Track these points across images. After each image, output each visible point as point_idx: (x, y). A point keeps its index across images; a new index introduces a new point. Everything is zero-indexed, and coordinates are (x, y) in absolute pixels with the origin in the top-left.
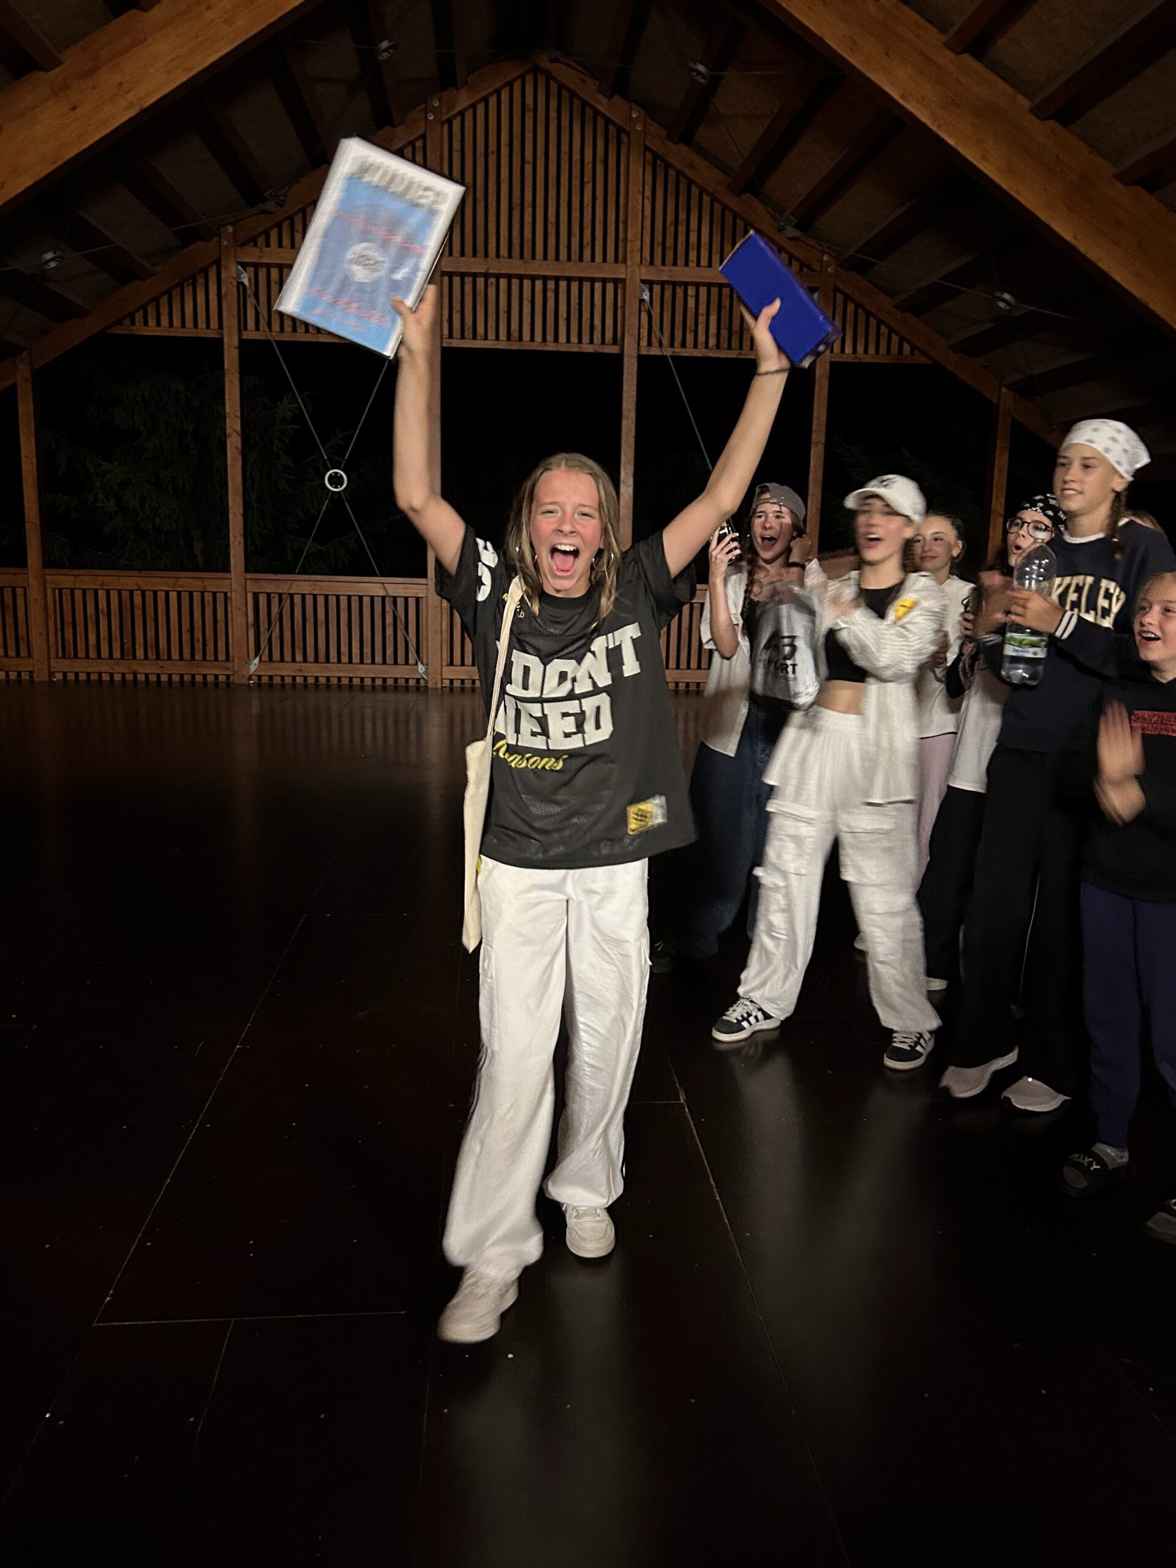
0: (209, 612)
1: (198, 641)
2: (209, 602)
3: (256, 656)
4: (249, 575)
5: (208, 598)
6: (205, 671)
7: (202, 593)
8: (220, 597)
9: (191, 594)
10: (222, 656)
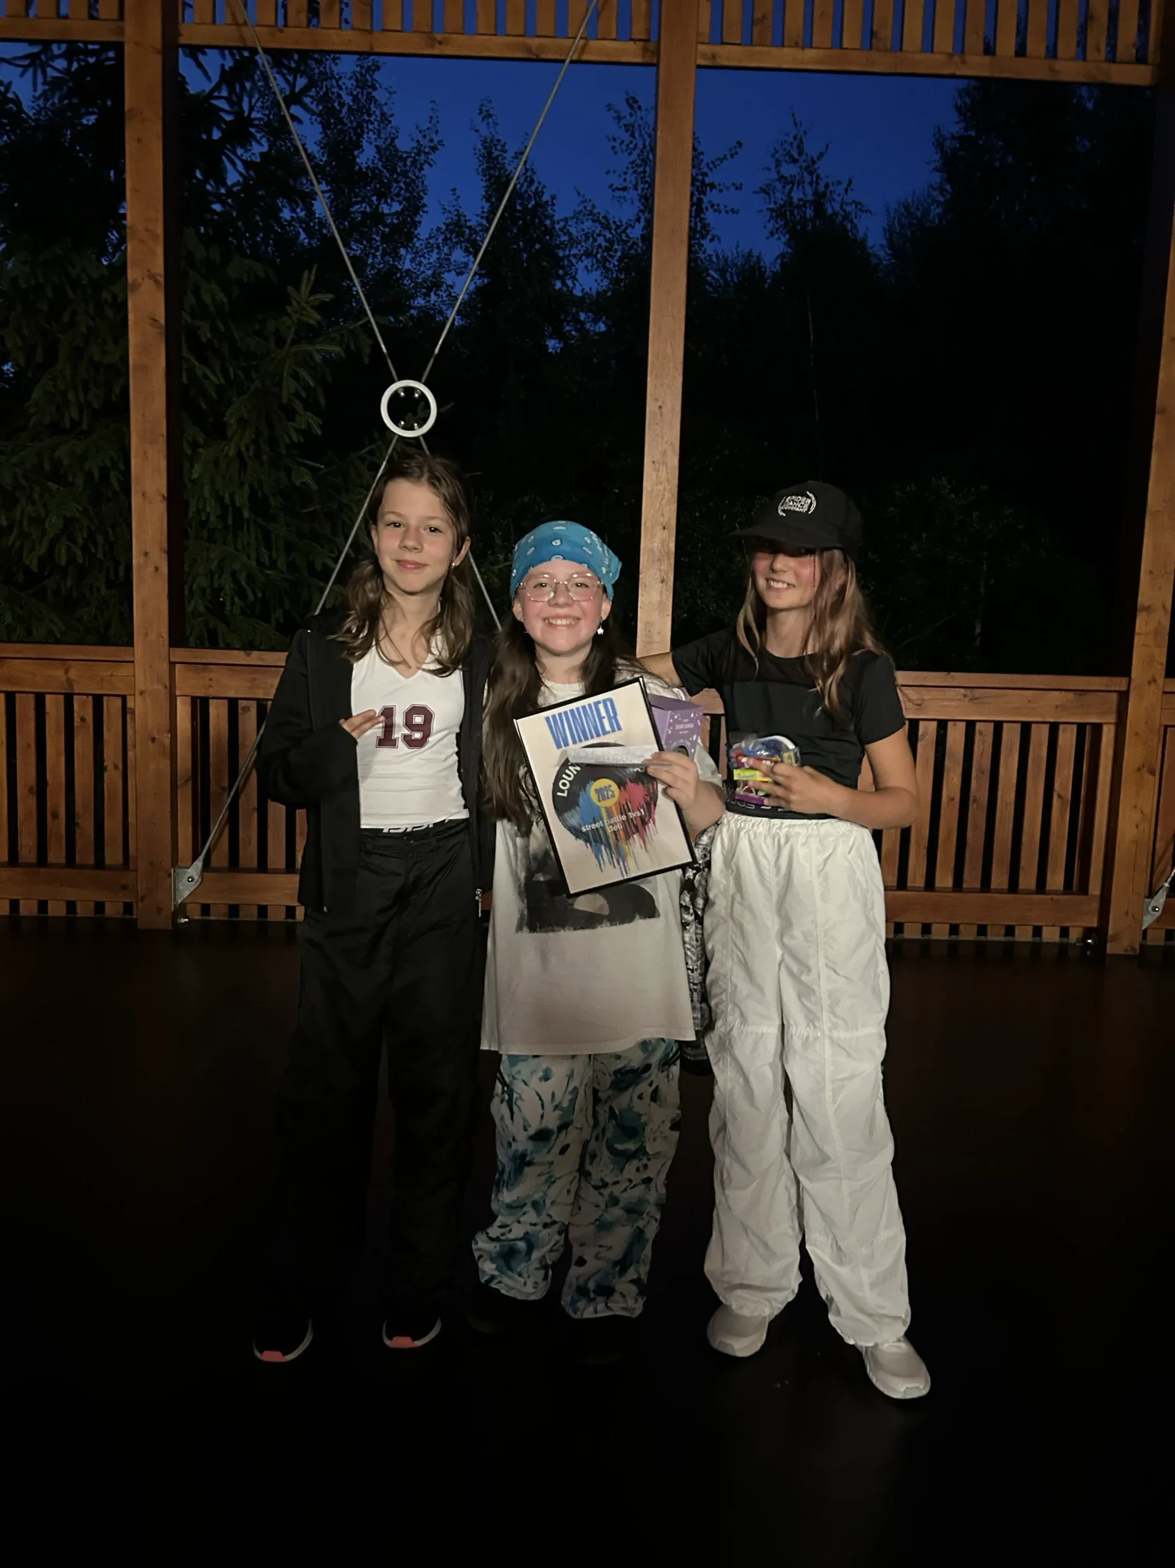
0: (83, 744)
1: (55, 816)
2: (83, 720)
3: (195, 858)
4: (180, 654)
5: (83, 709)
6: (72, 894)
7: (69, 699)
8: (112, 707)
9: (40, 699)
10: (113, 855)
